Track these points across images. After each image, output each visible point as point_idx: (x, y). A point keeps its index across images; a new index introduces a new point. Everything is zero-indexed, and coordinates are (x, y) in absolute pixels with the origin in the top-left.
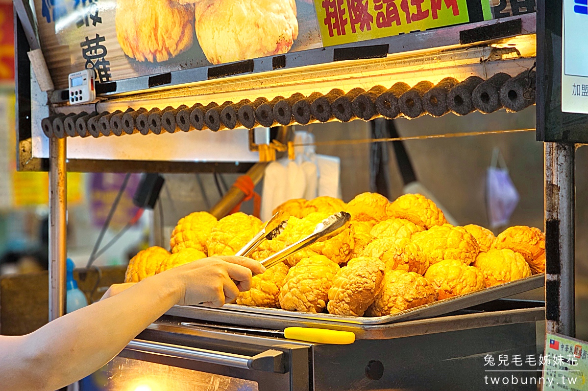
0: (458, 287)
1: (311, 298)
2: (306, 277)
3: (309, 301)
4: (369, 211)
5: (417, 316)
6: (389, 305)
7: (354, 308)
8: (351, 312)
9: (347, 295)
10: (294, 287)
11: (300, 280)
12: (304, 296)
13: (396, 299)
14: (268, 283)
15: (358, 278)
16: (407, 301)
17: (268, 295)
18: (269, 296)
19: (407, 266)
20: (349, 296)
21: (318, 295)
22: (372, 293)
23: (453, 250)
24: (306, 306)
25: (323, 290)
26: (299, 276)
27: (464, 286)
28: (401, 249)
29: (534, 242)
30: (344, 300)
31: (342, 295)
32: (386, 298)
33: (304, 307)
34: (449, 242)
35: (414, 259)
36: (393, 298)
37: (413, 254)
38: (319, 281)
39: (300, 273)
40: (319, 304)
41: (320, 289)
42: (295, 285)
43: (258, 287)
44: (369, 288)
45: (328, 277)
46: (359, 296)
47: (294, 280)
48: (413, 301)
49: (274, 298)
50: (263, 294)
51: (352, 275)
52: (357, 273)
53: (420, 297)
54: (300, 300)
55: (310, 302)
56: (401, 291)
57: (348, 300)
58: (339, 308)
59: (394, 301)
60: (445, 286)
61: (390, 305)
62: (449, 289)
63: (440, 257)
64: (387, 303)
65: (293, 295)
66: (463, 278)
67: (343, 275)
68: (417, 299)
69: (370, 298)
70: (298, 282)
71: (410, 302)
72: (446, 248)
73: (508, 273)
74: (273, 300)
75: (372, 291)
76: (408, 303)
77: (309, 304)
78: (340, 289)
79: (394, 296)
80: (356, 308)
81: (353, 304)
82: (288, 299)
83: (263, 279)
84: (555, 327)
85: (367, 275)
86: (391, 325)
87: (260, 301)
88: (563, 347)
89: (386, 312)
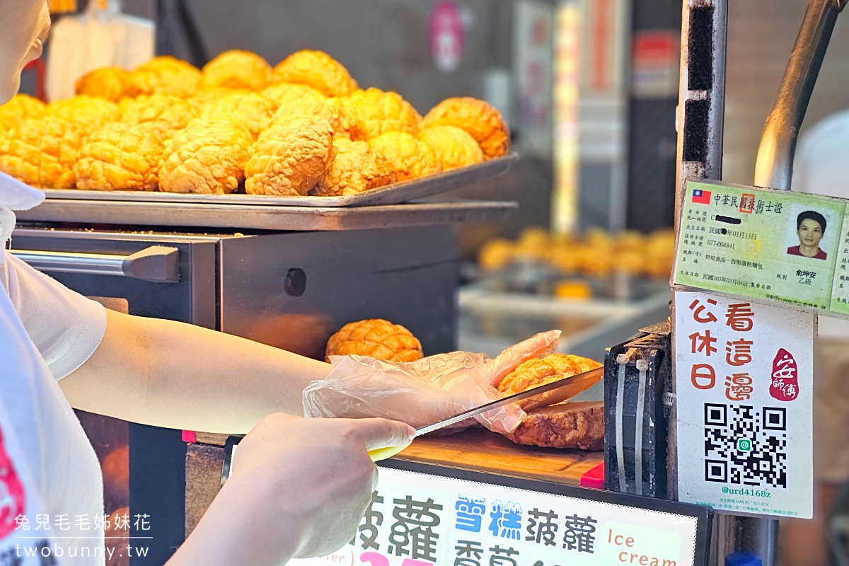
0: (417, 167)
1: (219, 173)
2: (210, 143)
3: (215, 178)
4: (243, 75)
5: (378, 201)
6: (341, 184)
7: (298, 184)
8: (293, 190)
9: (287, 165)
10: (190, 157)
11: (200, 147)
12: (207, 170)
13: (350, 176)
14: (133, 156)
15: (303, 140)
16: (366, 179)
17: (132, 174)
18: (135, 176)
19: (348, 135)
20: (292, 166)
21: (228, 169)
22: (324, 163)
23: (393, 121)
24: (209, 185)
25: (235, 162)
26: (198, 142)
27: (424, 165)
28: (337, 112)
29: (485, 118)
30: (280, 173)
31: (279, 165)
32: (336, 173)
33: (207, 186)
35: (356, 126)
36: (346, 174)
37: (354, 119)
38: (228, 148)
39: (199, 137)
40: (229, 183)
41: (232, 160)
42: (191, 154)
43: (117, 161)
44: (321, 156)
45: (240, 143)
46: (306, 167)
47: (190, 146)
48: (375, 179)
49: (141, 178)
50: (125, 172)
51: (292, 137)
52: (301, 134)
53: (382, 174)
54: (201, 177)
55: (217, 179)
56: (357, 164)
57: (289, 171)
58: (274, 185)
59: (348, 178)
60: (399, 165)
61: (343, 183)
62: (405, 168)
63: (377, 129)
64: (337, 180)
65: (189, 168)
66: (421, 154)
67: (276, 137)
68: (378, 176)
69: (320, 170)
70: (197, 150)
71: (370, 180)
72: (384, 118)
73: (462, 156)
74: (140, 181)
75: (325, 160)
76: (367, 182)
77: (215, 182)
78: (274, 157)
79: (347, 171)
80: (301, 184)
81: (297, 179)
82: (180, 176)
83: (125, 150)
84: (700, 171)
85: (316, 137)
86: (354, 209)
87: (121, 183)
88: (717, 198)
89: (336, 194)
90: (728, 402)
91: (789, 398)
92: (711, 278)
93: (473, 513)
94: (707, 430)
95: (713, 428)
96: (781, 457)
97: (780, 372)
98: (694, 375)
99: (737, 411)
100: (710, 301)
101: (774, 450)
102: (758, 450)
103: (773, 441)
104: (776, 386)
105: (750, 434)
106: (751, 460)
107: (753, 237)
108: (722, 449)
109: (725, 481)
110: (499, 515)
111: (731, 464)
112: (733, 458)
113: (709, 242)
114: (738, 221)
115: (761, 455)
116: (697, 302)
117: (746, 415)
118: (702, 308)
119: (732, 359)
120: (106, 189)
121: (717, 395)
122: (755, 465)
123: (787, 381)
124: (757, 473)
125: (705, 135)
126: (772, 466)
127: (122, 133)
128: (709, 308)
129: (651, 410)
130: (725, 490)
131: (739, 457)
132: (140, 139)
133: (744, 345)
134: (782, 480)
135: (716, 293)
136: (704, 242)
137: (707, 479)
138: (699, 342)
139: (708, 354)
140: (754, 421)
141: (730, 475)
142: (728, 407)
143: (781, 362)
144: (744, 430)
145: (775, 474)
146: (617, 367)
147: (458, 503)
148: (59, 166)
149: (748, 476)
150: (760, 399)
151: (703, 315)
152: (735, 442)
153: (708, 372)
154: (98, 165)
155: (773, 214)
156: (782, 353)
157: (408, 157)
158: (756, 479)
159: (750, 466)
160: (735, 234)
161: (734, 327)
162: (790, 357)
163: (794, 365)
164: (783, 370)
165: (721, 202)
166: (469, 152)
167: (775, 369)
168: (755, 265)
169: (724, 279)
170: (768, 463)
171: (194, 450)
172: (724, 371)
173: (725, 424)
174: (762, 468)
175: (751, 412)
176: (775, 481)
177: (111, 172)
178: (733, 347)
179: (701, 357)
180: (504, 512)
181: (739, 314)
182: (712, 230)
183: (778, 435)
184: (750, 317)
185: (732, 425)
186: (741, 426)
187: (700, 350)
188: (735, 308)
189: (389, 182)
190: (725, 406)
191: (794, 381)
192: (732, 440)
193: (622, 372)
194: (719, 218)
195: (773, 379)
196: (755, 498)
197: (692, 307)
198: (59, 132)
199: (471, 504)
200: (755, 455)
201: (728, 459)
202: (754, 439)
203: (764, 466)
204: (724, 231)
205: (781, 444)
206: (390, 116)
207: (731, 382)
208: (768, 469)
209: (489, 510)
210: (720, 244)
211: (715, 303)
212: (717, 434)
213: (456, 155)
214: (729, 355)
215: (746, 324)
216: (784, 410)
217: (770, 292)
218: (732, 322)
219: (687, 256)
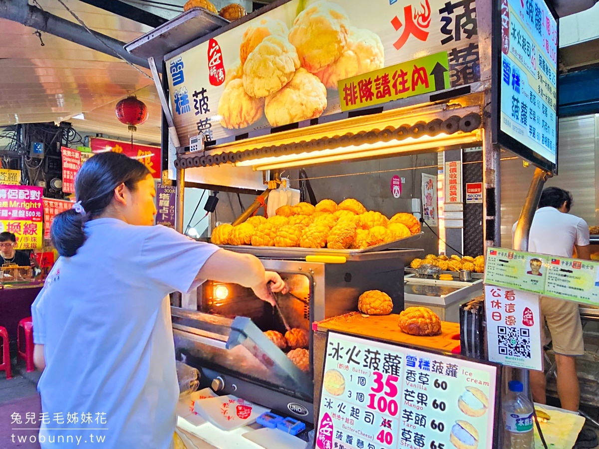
0: (386, 238)
1: (319, 241)
2: (316, 232)
4: (328, 207)
5: (372, 250)
8: (342, 247)
10: (310, 236)
12: (315, 241)
14: (293, 236)
15: (346, 230)
17: (293, 241)
19: (362, 228)
20: (342, 239)
21: (322, 240)
25: (324, 238)
26: (312, 231)
28: (358, 220)
30: (339, 242)
31: (338, 239)
32: (357, 241)
33: (314, 246)
34: (376, 218)
35: (365, 225)
36: (361, 241)
37: (364, 222)
38: (322, 233)
40: (322, 245)
43: (288, 237)
45: (326, 231)
46: (347, 240)
47: (310, 233)
49: (295, 243)
50: (290, 241)
51: (343, 230)
52: (345, 228)
54: (313, 243)
55: (318, 243)
56: (365, 238)
57: (342, 241)
58: (336, 245)
59: (362, 243)
60: (380, 237)
61: (360, 244)
62: (382, 239)
65: (309, 240)
66: (388, 234)
67: (338, 229)
68: (372, 242)
69: (352, 240)
70: (312, 234)
75: (353, 237)
76: (368, 244)
77: (317, 245)
78: (337, 236)
81: (344, 244)
82: (306, 242)
83: (290, 234)
84: (492, 244)
85: (350, 229)
86: (364, 254)
87: (289, 245)
88: (499, 253)
89: (357, 248)
90: (507, 326)
91: (530, 325)
92: (498, 281)
93: (412, 361)
94: (499, 336)
95: (501, 335)
96: (528, 347)
97: (526, 316)
98: (493, 316)
99: (510, 329)
100: (498, 289)
101: (525, 344)
102: (519, 343)
103: (525, 341)
104: (525, 320)
105: (515, 338)
106: (516, 347)
107: (513, 267)
108: (505, 343)
109: (507, 354)
110: (422, 362)
111: (508, 348)
112: (509, 346)
113: (497, 269)
114: (507, 262)
115: (520, 346)
116: (493, 290)
117: (514, 331)
118: (495, 292)
119: (507, 310)
120: (284, 246)
121: (502, 323)
122: (518, 349)
123: (529, 319)
124: (519, 352)
125: (494, 231)
126: (524, 350)
127: (289, 228)
128: (498, 292)
129: (477, 327)
130: (507, 358)
131: (512, 346)
132: (295, 230)
133: (512, 305)
134: (529, 355)
135: (501, 287)
136: (495, 268)
137: (500, 353)
138: (495, 304)
139: (498, 308)
140: (517, 333)
141: (508, 352)
142: (507, 328)
143: (526, 312)
144: (513, 336)
145: (526, 353)
146: (464, 311)
147: (407, 357)
148: (270, 239)
149: (516, 353)
150: (519, 325)
151: (495, 294)
152: (510, 340)
153: (498, 315)
154: (282, 239)
155: (521, 259)
156: (527, 309)
157: (383, 235)
158: (519, 354)
159: (516, 350)
160: (507, 266)
161: (508, 299)
162: (530, 310)
163: (532, 314)
164: (528, 315)
165: (501, 255)
166: (405, 233)
167: (524, 314)
168: (515, 277)
169: (503, 282)
170: (523, 349)
171: (316, 333)
172: (505, 315)
173: (506, 334)
174: (520, 350)
175: (516, 330)
176: (526, 355)
177: (286, 241)
178: (508, 306)
179: (496, 309)
180: (423, 361)
181: (509, 294)
182: (498, 264)
183: (527, 339)
184: (514, 296)
185: (508, 335)
186: (512, 334)
187: (495, 306)
188: (508, 292)
189: (376, 244)
190: (505, 327)
191: (532, 319)
192: (509, 339)
193: (466, 314)
194: (500, 260)
195: (524, 318)
196: (518, 361)
197: (491, 291)
198: (270, 228)
199: (412, 358)
200: (518, 346)
201: (507, 346)
202: (517, 339)
203: (522, 350)
204: (502, 265)
205: (528, 342)
206: (377, 220)
207: (508, 319)
208: (523, 351)
209: (418, 360)
210: (501, 270)
211: (500, 290)
212: (503, 337)
213: (401, 233)
214: (506, 309)
215: (512, 298)
216: (528, 330)
217: (521, 287)
218: (507, 297)
219: (489, 273)
